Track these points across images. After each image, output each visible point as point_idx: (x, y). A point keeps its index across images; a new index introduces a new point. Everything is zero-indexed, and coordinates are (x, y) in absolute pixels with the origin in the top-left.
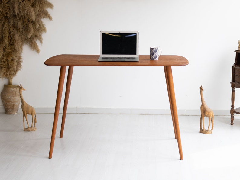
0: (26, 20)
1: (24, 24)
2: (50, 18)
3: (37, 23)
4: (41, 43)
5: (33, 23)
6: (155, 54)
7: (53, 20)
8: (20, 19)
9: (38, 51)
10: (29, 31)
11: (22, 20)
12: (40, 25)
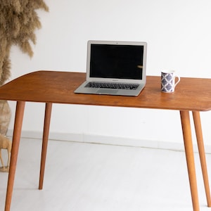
0: (11, 12)
1: (8, 17)
2: (46, 9)
3: (25, 17)
4: (34, 43)
5: (21, 16)
6: (168, 82)
7: (50, 11)
8: (2, 11)
9: (31, 54)
10: (15, 29)
11: (5, 12)
12: (30, 19)
